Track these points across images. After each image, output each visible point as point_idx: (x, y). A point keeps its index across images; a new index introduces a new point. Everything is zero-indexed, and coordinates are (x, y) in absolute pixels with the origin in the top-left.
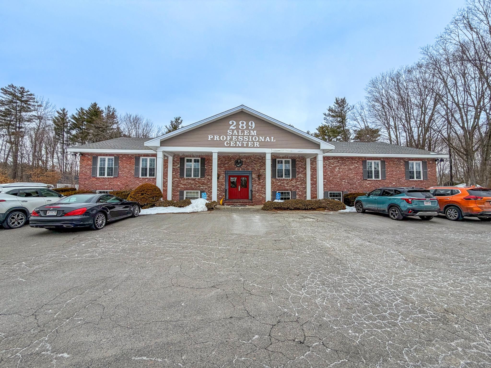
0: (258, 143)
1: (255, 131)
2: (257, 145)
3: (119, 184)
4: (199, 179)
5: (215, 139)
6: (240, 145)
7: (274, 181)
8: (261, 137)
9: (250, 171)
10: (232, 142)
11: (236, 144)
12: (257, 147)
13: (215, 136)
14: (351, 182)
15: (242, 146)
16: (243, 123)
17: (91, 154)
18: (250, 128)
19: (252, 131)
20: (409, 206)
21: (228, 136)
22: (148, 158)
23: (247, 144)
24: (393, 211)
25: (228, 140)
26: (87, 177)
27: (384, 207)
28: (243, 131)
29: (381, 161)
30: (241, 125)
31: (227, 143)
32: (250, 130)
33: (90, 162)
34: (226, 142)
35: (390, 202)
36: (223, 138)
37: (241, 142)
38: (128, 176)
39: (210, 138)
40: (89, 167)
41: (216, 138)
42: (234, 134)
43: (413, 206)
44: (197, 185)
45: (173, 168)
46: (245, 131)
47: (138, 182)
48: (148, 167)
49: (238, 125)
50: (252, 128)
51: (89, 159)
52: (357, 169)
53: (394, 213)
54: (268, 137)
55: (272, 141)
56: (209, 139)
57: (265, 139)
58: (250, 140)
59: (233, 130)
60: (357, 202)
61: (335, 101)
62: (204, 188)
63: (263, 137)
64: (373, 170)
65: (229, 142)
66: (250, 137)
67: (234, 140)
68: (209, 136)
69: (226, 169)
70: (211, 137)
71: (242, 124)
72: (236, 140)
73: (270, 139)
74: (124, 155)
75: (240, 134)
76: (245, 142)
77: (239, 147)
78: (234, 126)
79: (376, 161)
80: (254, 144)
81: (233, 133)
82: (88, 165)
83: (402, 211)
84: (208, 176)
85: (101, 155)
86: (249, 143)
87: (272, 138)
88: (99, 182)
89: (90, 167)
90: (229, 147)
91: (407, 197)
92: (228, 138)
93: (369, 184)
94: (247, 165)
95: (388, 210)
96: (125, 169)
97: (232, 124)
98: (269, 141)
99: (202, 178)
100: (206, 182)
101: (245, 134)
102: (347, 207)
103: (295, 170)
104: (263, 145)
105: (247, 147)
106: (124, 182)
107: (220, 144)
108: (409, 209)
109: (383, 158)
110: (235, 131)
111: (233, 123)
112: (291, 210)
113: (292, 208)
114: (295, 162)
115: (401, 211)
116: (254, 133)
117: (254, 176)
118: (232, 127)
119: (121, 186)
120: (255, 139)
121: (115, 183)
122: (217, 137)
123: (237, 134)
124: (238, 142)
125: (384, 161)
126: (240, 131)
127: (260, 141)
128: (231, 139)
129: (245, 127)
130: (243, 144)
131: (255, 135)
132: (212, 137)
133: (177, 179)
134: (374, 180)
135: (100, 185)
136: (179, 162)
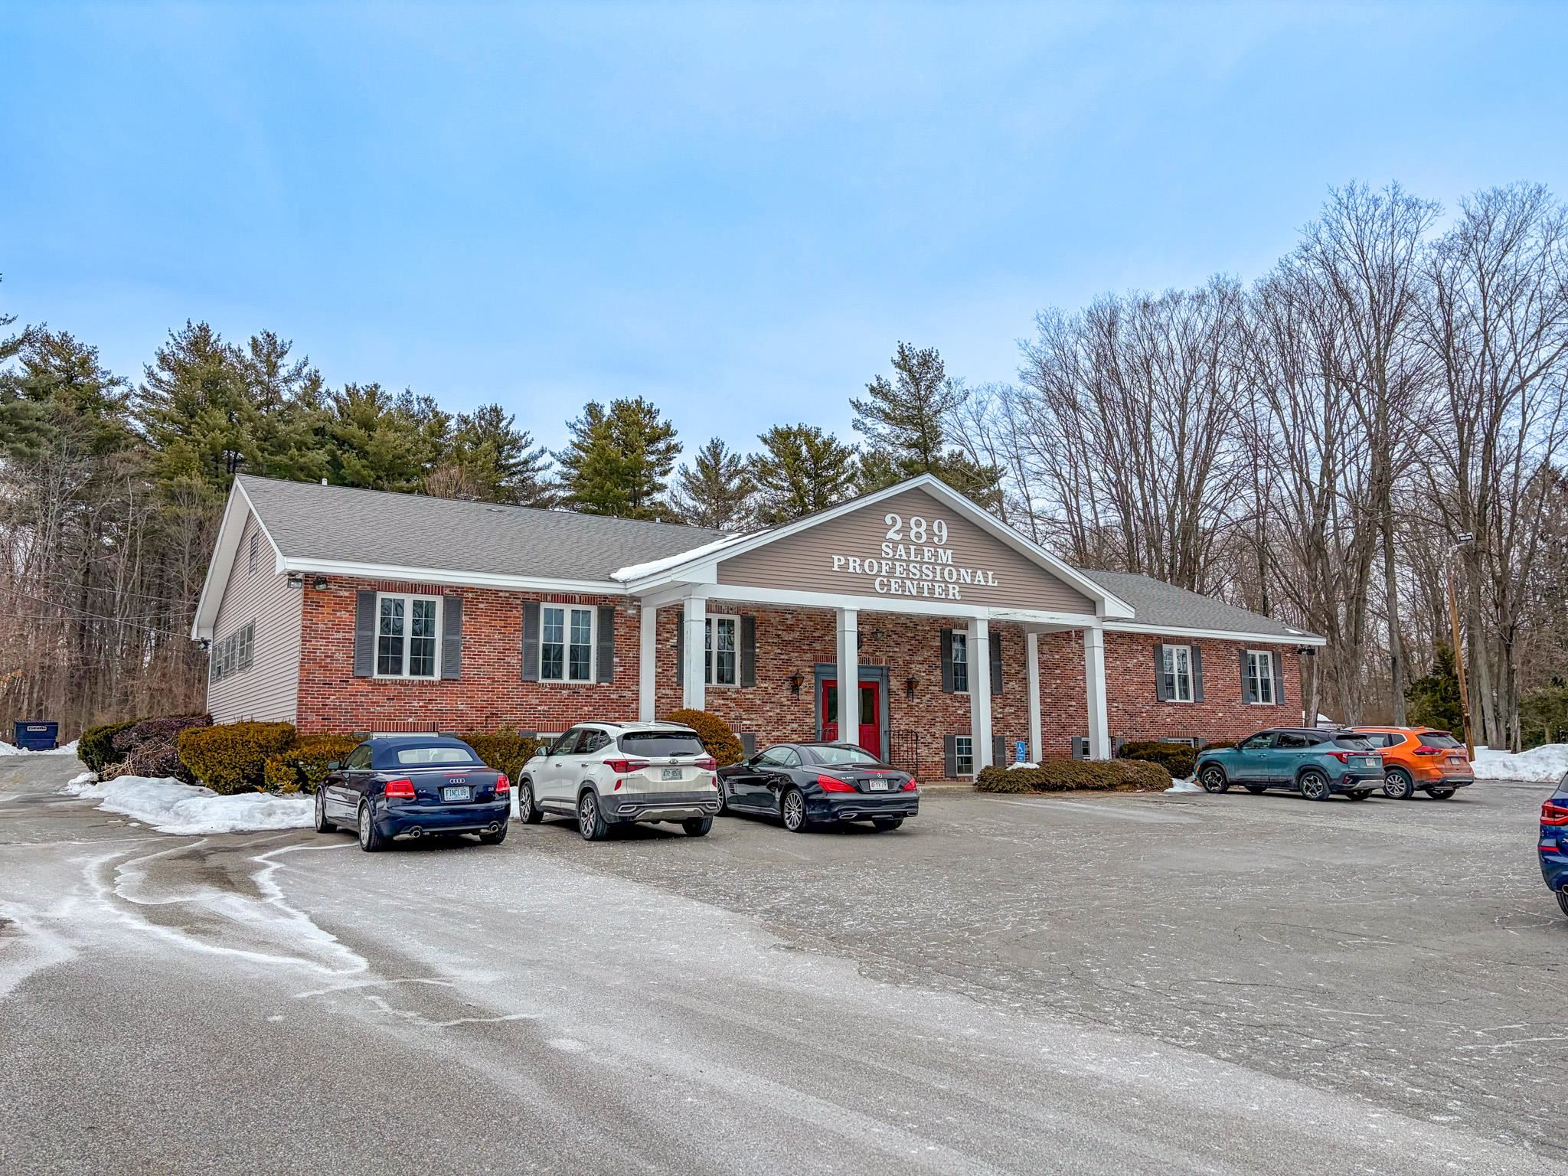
0: (957, 589)
1: (949, 552)
2: (954, 595)
3: (461, 707)
4: (737, 692)
5: (851, 570)
6: (914, 593)
7: (949, 702)
8: (963, 571)
9: (882, 668)
10: (893, 581)
11: (903, 586)
12: (954, 601)
13: (851, 559)
14: (1130, 708)
15: (919, 597)
16: (918, 524)
17: (351, 582)
18: (936, 539)
19: (941, 551)
20: (1345, 770)
21: (884, 562)
22: (568, 609)
23: (931, 590)
24: (1310, 781)
25: (884, 573)
26: (335, 678)
27: (1289, 774)
28: (919, 551)
29: (1192, 648)
30: (915, 529)
31: (882, 584)
32: (936, 547)
33: (344, 615)
34: (879, 579)
35: (1302, 761)
36: (871, 566)
37: (915, 583)
38: (498, 675)
39: (836, 563)
40: (340, 635)
41: (854, 564)
42: (897, 557)
43: (1352, 768)
44: (732, 714)
45: (658, 651)
46: (926, 549)
47: (535, 702)
48: (567, 642)
49: (905, 530)
50: (940, 540)
51: (341, 604)
52: (1142, 669)
53: (1313, 786)
54: (979, 573)
55: (990, 583)
56: (836, 568)
57: (973, 577)
58: (938, 578)
59: (895, 543)
60: (1206, 765)
61: (897, 357)
62: (755, 723)
63: (969, 571)
64: (1176, 673)
65: (885, 580)
66: (938, 568)
67: (898, 574)
68: (836, 558)
69: (816, 658)
70: (839, 560)
71: (918, 528)
72: (904, 576)
73: (986, 578)
74: (483, 593)
75: (912, 558)
76: (926, 584)
77: (912, 597)
78: (897, 532)
79: (1182, 647)
80: (947, 590)
81: (895, 552)
82: (337, 627)
83: (1331, 780)
84: (764, 680)
85: (389, 585)
86: (936, 585)
87: (990, 573)
88: (382, 699)
89: (347, 636)
90: (888, 595)
91: (1339, 750)
92: (884, 568)
93: (1170, 715)
94: (874, 648)
95: (1298, 779)
96: (484, 649)
97: (893, 525)
98: (983, 583)
99: (746, 687)
100: (759, 702)
101: (926, 560)
102: (1175, 781)
103: (1000, 666)
104: (970, 595)
105: (931, 598)
106: (481, 698)
107: (861, 585)
108: (1344, 775)
109: (1196, 639)
110: (901, 546)
111: (894, 521)
112: (1070, 789)
113: (1070, 784)
114: (999, 641)
115: (1327, 779)
116: (946, 556)
117: (895, 684)
118: (891, 535)
119: (472, 716)
120: (950, 574)
121: (444, 703)
122: (855, 561)
123: (904, 557)
124: (908, 583)
125: (1198, 647)
126: (913, 548)
127: (962, 581)
128: (891, 573)
129: (924, 537)
130: (920, 589)
131: (950, 562)
132: (843, 561)
133: (668, 692)
134: (1181, 705)
135: (387, 709)
136: (674, 627)
